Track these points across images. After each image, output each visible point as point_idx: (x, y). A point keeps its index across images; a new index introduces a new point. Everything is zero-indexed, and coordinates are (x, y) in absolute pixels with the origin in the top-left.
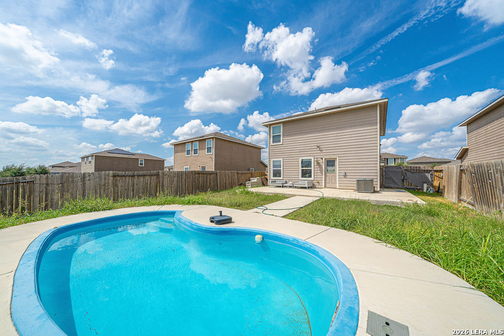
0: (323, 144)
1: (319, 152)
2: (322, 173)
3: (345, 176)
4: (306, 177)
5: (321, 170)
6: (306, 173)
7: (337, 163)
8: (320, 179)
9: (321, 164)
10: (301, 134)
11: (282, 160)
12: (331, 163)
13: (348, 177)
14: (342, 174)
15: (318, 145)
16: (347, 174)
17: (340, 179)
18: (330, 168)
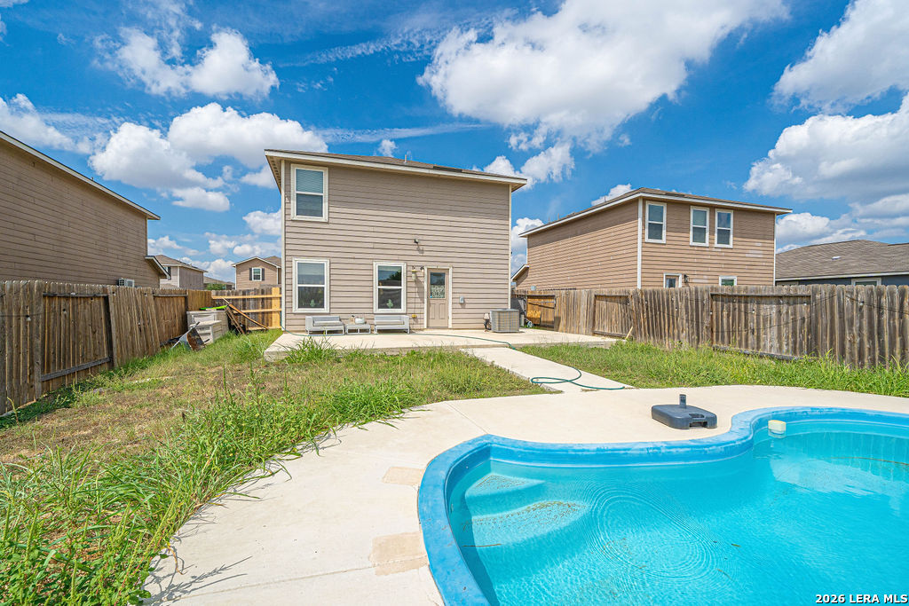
0: (425, 238)
1: (417, 253)
2: (422, 298)
3: (463, 304)
4: (387, 307)
5: (421, 293)
6: (389, 299)
7: (449, 278)
8: (417, 311)
9: (421, 279)
10: (377, 206)
11: (326, 262)
12: (438, 279)
13: (467, 306)
14: (457, 301)
15: (417, 238)
16: (467, 301)
17: (456, 311)
18: (437, 289)
